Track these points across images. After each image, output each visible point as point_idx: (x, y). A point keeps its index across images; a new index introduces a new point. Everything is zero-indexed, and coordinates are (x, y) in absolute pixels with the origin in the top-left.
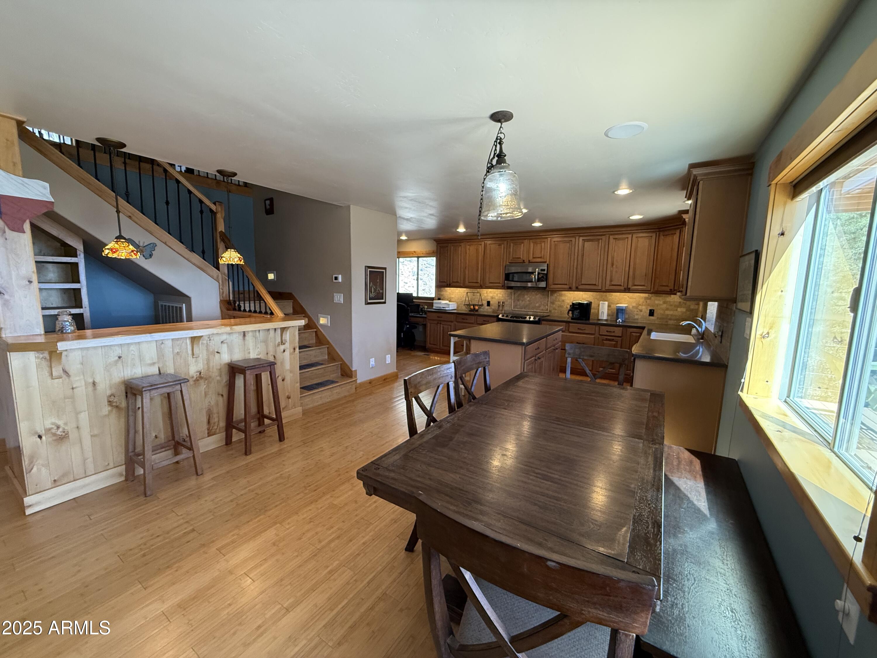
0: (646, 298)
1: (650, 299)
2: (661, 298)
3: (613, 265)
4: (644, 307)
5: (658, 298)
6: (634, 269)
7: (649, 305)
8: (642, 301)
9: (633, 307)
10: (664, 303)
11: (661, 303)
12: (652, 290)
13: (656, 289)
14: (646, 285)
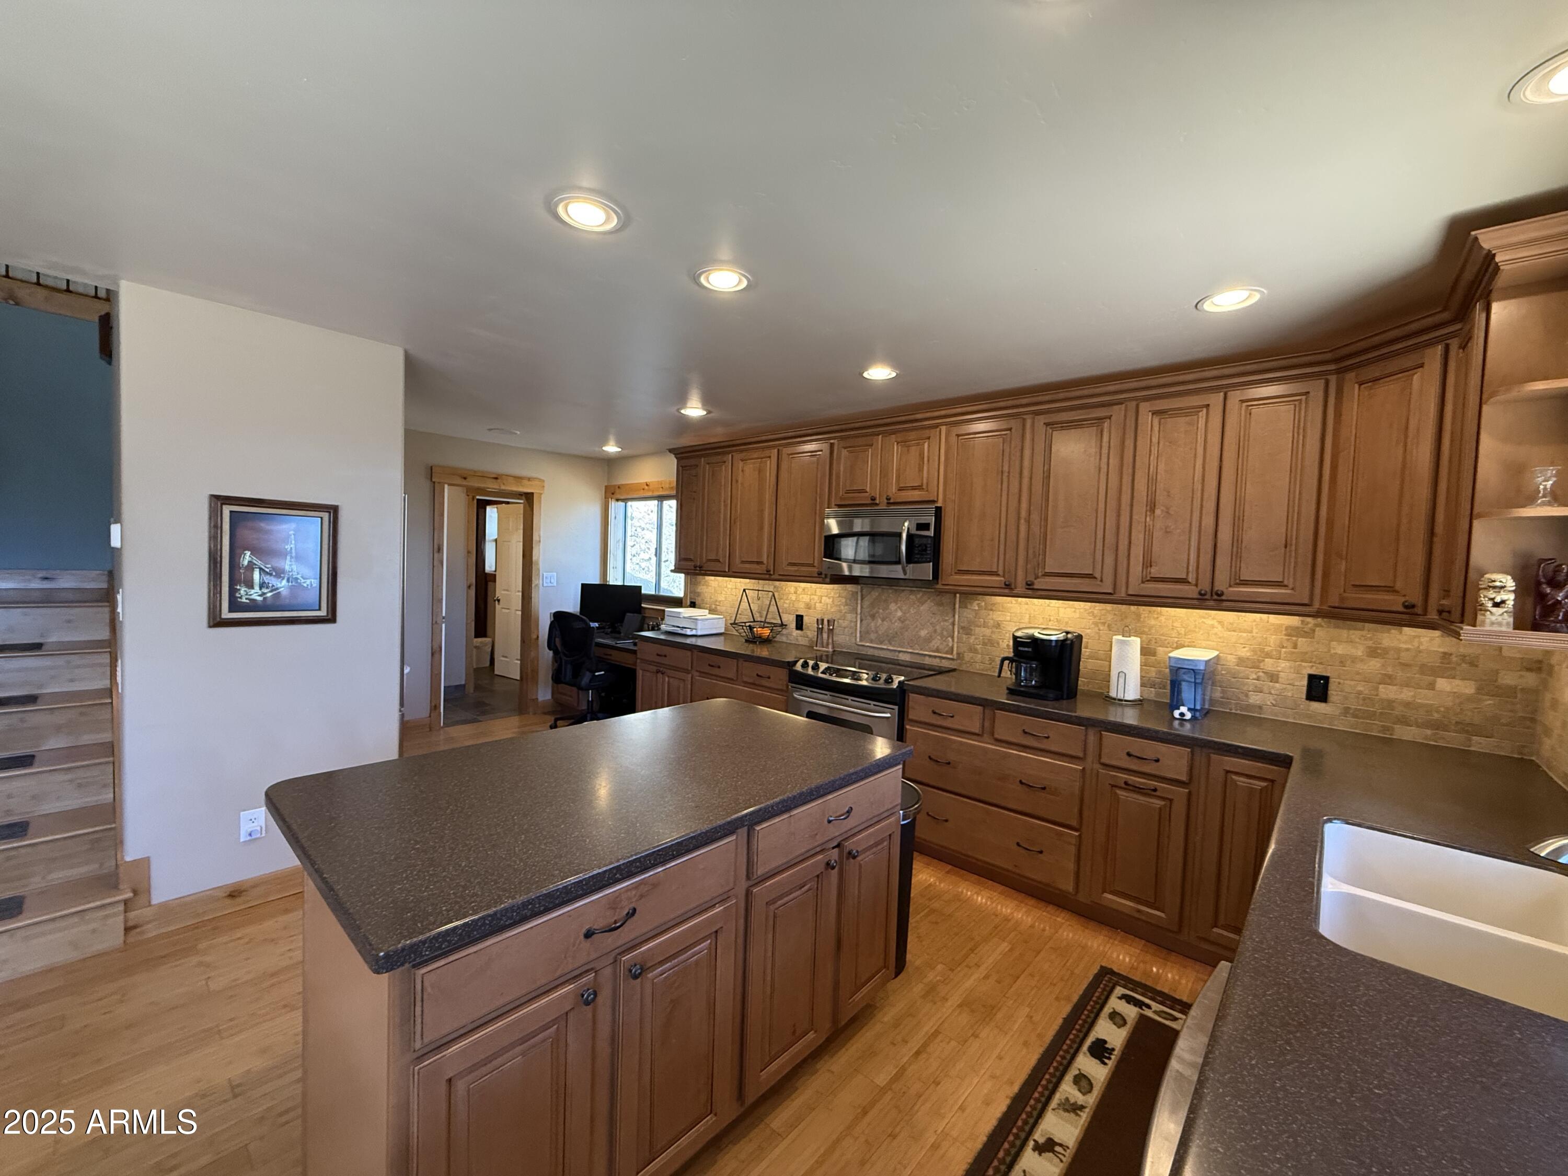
0: (1291, 632)
1: (1310, 634)
2: (1355, 635)
3: (1152, 506)
4: (1283, 664)
5: (1344, 633)
6: (1238, 522)
7: (1304, 656)
8: (1273, 640)
9: (1241, 661)
10: (1373, 652)
11: (1359, 652)
12: (1317, 605)
13: (1334, 600)
14: (1289, 582)
